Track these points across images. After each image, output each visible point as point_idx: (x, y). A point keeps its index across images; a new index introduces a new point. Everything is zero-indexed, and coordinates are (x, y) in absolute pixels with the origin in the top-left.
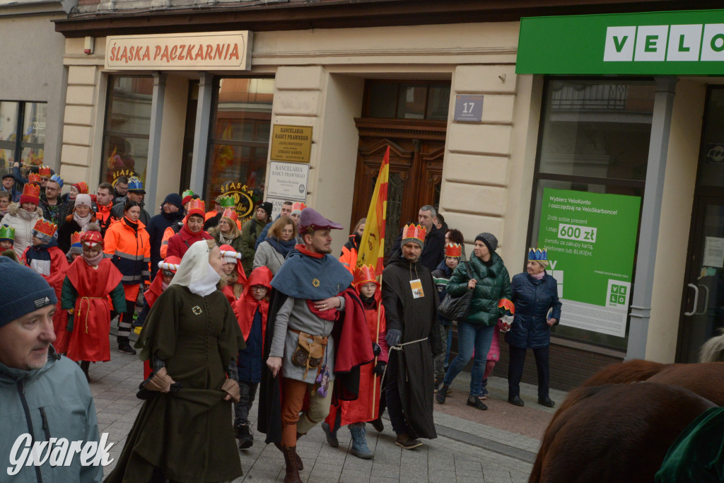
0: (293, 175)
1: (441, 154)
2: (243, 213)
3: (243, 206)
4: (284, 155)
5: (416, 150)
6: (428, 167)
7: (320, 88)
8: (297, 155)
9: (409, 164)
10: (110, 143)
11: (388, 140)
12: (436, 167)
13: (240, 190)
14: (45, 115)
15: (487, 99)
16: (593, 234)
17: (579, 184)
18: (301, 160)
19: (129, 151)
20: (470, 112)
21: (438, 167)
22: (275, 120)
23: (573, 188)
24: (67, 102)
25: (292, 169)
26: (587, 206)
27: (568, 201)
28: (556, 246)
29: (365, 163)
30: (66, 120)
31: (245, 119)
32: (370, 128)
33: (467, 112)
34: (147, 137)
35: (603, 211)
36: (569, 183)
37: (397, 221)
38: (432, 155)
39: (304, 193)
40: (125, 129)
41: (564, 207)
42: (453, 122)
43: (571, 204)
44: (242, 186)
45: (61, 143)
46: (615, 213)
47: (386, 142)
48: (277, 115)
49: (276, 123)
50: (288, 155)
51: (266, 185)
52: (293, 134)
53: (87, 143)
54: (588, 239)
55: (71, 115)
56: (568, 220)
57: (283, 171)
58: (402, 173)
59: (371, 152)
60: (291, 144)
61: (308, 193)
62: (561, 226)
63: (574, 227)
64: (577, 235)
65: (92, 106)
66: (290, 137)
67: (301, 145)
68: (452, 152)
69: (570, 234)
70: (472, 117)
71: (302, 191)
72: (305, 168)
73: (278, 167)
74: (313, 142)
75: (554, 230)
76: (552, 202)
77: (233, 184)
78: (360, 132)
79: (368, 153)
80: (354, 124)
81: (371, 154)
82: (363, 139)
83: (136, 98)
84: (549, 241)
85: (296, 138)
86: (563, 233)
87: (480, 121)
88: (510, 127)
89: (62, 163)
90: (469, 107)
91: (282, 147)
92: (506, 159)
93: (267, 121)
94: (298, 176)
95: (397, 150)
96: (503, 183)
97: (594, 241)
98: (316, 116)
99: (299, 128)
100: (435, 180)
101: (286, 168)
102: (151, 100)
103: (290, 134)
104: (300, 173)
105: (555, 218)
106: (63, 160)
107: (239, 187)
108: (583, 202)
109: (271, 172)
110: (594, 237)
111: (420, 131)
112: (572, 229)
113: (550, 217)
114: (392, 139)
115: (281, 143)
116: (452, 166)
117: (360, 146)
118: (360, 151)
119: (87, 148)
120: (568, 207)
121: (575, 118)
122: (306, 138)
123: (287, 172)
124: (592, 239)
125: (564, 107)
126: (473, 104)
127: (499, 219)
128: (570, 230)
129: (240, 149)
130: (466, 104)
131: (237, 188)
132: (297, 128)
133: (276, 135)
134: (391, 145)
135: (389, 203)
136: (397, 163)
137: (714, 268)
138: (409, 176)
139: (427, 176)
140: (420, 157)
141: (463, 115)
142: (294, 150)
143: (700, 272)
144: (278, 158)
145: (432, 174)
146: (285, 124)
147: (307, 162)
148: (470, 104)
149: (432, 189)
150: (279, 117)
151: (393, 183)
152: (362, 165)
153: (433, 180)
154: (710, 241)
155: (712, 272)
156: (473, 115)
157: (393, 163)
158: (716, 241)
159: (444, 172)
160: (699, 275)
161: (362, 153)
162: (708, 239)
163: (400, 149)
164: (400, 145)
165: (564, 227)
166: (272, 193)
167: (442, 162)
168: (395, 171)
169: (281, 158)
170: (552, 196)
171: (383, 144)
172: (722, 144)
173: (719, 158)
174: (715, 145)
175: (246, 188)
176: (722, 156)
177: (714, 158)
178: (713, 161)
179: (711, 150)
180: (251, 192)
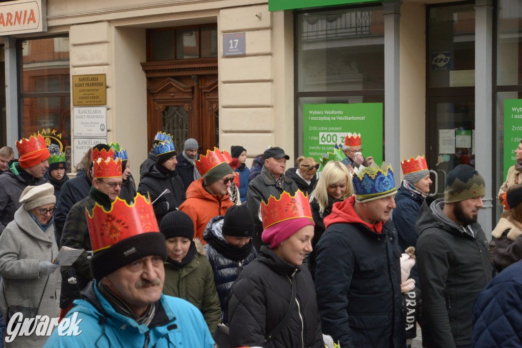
0: (94, 117)
1: (216, 86)
4: (84, 101)
5: (195, 84)
6: (207, 97)
7: (108, 40)
8: (97, 100)
9: (191, 97)
11: (170, 79)
12: (212, 97)
13: (51, 134)
15: (248, 35)
17: (334, 97)
18: (101, 103)
20: (236, 47)
21: (215, 97)
22: (73, 72)
23: (328, 102)
25: (92, 111)
26: (340, 115)
27: (324, 113)
28: (318, 151)
29: (154, 100)
31: (49, 75)
32: (155, 70)
33: (233, 48)
35: (353, 118)
36: (324, 98)
38: (209, 88)
39: (105, 131)
41: (321, 118)
42: (223, 58)
43: (327, 115)
44: (52, 131)
46: (363, 118)
47: (170, 81)
48: (74, 67)
49: (74, 74)
50: (87, 100)
51: (72, 128)
52: (89, 82)
56: (326, 129)
57: (84, 114)
58: (186, 105)
59: (159, 90)
60: (89, 90)
61: (108, 131)
62: (321, 134)
63: (332, 134)
64: (335, 140)
66: (88, 84)
67: (97, 90)
68: (225, 82)
69: (329, 140)
70: (238, 52)
71: (102, 130)
72: (103, 109)
73: (81, 111)
74: (107, 87)
75: (315, 138)
76: (311, 116)
77: (44, 130)
78: (146, 74)
79: (156, 92)
80: (141, 68)
82: (149, 80)
84: (312, 148)
85: (93, 85)
86: (323, 140)
87: (245, 54)
88: (270, 56)
90: (234, 43)
91: (81, 94)
92: (270, 83)
93: (66, 75)
94: (97, 117)
95: (178, 85)
96: (269, 104)
98: (107, 65)
99: (94, 76)
100: (214, 108)
101: (87, 112)
103: (87, 82)
104: (99, 114)
105: (315, 128)
107: (49, 132)
108: (337, 113)
109: (75, 117)
111: (195, 68)
112: (330, 136)
113: (311, 128)
114: (173, 77)
115: (81, 91)
116: (226, 94)
117: (148, 86)
118: (148, 91)
120: (325, 118)
121: (323, 46)
122: (101, 84)
123: (88, 114)
125: (311, 38)
126: (237, 41)
127: (269, 134)
128: (329, 137)
129: (46, 99)
130: (231, 41)
131: (47, 134)
132: (92, 77)
133: (76, 86)
134: (174, 83)
135: (178, 132)
136: (181, 97)
137: (448, 154)
138: (192, 108)
139: (207, 106)
140: (200, 90)
141: (230, 51)
142: (92, 96)
143: (437, 159)
144: (80, 104)
145: (211, 103)
146: (82, 74)
147: (104, 105)
148: (235, 40)
149: (212, 116)
150: (76, 69)
151: (179, 114)
152: (152, 102)
153: (212, 108)
154: (443, 133)
155: (447, 159)
156: (238, 50)
157: (178, 97)
158: (447, 132)
159: (219, 100)
160: (438, 162)
161: (150, 92)
162: (441, 131)
163: (183, 85)
164: (182, 82)
165: (324, 135)
166: (78, 134)
167: (218, 92)
168: (180, 104)
169: (82, 103)
170: (311, 110)
171: (167, 82)
172: (444, 52)
173: (442, 64)
174: (438, 54)
175: (55, 133)
176: (444, 62)
177: (439, 64)
178: (437, 67)
179: (435, 58)
180: (60, 136)
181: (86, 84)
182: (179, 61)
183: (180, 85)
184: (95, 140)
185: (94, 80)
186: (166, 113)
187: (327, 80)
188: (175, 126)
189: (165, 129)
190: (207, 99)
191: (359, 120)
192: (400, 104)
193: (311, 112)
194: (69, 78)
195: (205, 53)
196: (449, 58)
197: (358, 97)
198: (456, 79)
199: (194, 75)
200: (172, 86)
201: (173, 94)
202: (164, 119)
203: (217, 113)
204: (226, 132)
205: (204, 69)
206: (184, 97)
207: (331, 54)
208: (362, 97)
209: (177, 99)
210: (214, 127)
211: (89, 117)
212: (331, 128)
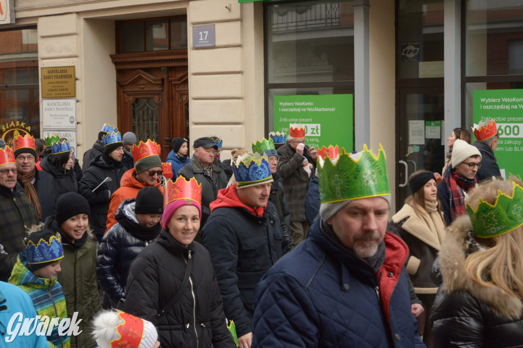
0: (63, 109)
1: (186, 78)
4: (53, 93)
5: (165, 76)
6: (177, 89)
7: (77, 32)
8: (66, 92)
9: (161, 89)
11: (140, 71)
12: (184, 89)
13: (19, 127)
15: (218, 27)
16: (317, 129)
17: (304, 89)
18: (69, 96)
20: (205, 39)
21: (185, 89)
22: (42, 64)
23: (298, 93)
25: (61, 104)
26: (310, 107)
27: (294, 104)
29: (124, 92)
31: (16, 68)
32: (124, 62)
33: (203, 40)
35: (324, 109)
36: (295, 90)
37: (157, 138)
38: (179, 80)
39: (75, 123)
41: (292, 110)
42: (193, 49)
43: (298, 107)
44: (20, 124)
46: (333, 109)
47: (139, 73)
48: (43, 59)
49: (43, 66)
50: (56, 92)
51: (41, 120)
52: (58, 74)
54: (315, 133)
56: (296, 120)
57: (54, 107)
58: (156, 97)
59: (128, 82)
60: (58, 83)
61: (78, 123)
66: (57, 77)
67: (66, 82)
68: (195, 74)
70: (207, 43)
71: (72, 122)
72: (72, 102)
73: (50, 104)
74: (76, 79)
75: (285, 129)
76: (281, 107)
77: (12, 122)
78: (116, 66)
79: (125, 84)
80: (110, 59)
82: (119, 72)
85: (62, 77)
87: (215, 46)
88: (240, 48)
90: (204, 35)
91: (50, 87)
92: (240, 75)
93: (34, 67)
94: (67, 109)
95: (148, 77)
96: (240, 96)
97: (319, 135)
98: (76, 57)
99: (63, 69)
100: (184, 99)
101: (57, 104)
103: (56, 74)
104: (68, 107)
105: (286, 120)
107: (18, 125)
108: (307, 104)
109: (44, 109)
110: (319, 131)
111: (167, 60)
113: (281, 120)
114: (143, 69)
116: (196, 86)
117: (117, 78)
118: (118, 83)
120: (295, 110)
121: (293, 38)
122: (71, 76)
123: (57, 107)
124: (318, 133)
126: (207, 32)
127: (240, 126)
130: (201, 33)
131: (15, 126)
132: (61, 69)
133: (44, 77)
134: (144, 75)
135: (148, 124)
136: (151, 89)
137: (418, 145)
138: (162, 99)
139: (177, 97)
140: (170, 82)
141: (200, 42)
142: (61, 88)
143: (407, 150)
144: (49, 96)
145: (181, 95)
146: (50, 66)
147: (74, 97)
148: (205, 32)
149: (182, 108)
150: (45, 61)
151: (149, 106)
152: (122, 94)
153: (182, 100)
154: (412, 124)
155: (417, 149)
156: (208, 42)
157: (148, 89)
158: (417, 123)
159: (189, 92)
160: (407, 153)
161: (120, 84)
162: (411, 122)
163: (152, 77)
164: (151, 74)
166: (47, 126)
167: (188, 84)
168: (150, 96)
169: (51, 96)
170: (281, 102)
171: (137, 74)
172: (414, 43)
173: (411, 55)
174: (407, 45)
175: (24, 125)
176: (414, 53)
177: (407, 55)
178: (407, 58)
179: (404, 50)
180: (29, 128)
181: (55, 76)
182: (150, 53)
183: (150, 77)
184: (65, 132)
185: (63, 72)
186: (136, 105)
187: (297, 72)
188: (145, 118)
189: (134, 121)
190: (178, 91)
191: (328, 111)
192: (370, 95)
194: (38, 70)
195: (174, 45)
196: (418, 49)
197: (327, 88)
198: (426, 70)
199: (164, 67)
200: (142, 78)
201: (142, 86)
202: (134, 111)
203: (187, 105)
204: (196, 124)
205: (174, 61)
206: (154, 89)
207: (301, 46)
208: (332, 88)
209: (147, 91)
210: (184, 119)
211: (58, 109)
212: (301, 120)
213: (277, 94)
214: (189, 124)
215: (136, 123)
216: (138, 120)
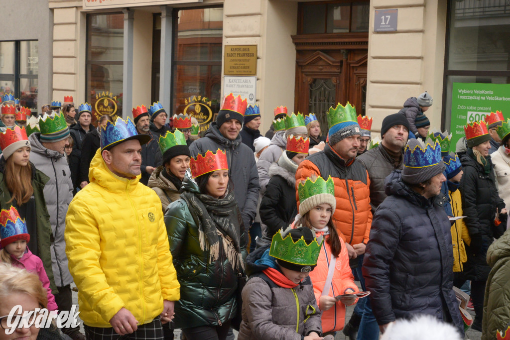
0: (243, 86)
1: (365, 61)
2: (204, 120)
3: (204, 115)
4: (235, 70)
5: (344, 59)
6: (355, 72)
7: (261, 12)
8: (248, 70)
9: (339, 71)
10: (92, 71)
11: (320, 52)
12: (360, 72)
13: (200, 101)
14: (37, 52)
15: (400, 11)
18: (250, 73)
19: (108, 77)
20: (387, 23)
21: (363, 72)
22: (226, 42)
23: (478, 81)
24: (54, 38)
25: (242, 81)
26: (490, 95)
27: (473, 92)
29: (302, 72)
30: (55, 54)
31: (201, 44)
32: (307, 43)
33: (384, 24)
34: (121, 63)
35: (504, 99)
36: (474, 77)
38: (358, 62)
39: (254, 100)
40: (103, 58)
41: (471, 98)
42: (374, 33)
43: (477, 95)
44: (202, 98)
45: (52, 73)
47: (319, 54)
48: (227, 37)
49: (227, 44)
50: (238, 70)
51: (222, 96)
52: (241, 53)
53: (73, 71)
55: (58, 49)
56: (475, 108)
57: (235, 83)
58: (334, 78)
59: (309, 62)
60: (240, 60)
61: (257, 101)
62: (469, 113)
63: (481, 114)
65: (75, 40)
66: (239, 55)
67: (248, 60)
68: (374, 58)
70: (389, 28)
71: (251, 99)
72: (252, 79)
73: (231, 81)
74: (258, 58)
75: (463, 117)
76: (461, 94)
77: (195, 97)
78: (296, 47)
79: (305, 64)
80: (291, 40)
81: (307, 64)
82: (299, 52)
83: (111, 33)
84: (460, 127)
85: (244, 55)
86: (471, 119)
87: (396, 30)
88: (421, 34)
89: (54, 90)
90: (386, 19)
91: (232, 64)
92: (420, 61)
94: (247, 86)
95: (328, 59)
96: (418, 81)
98: (259, 36)
100: (362, 82)
101: (237, 81)
102: (123, 33)
103: (238, 52)
104: (249, 84)
105: (464, 107)
106: (54, 87)
107: (199, 99)
108: (487, 92)
109: (225, 85)
111: (344, 43)
112: (479, 115)
113: (459, 107)
114: (323, 51)
115: (232, 61)
116: (375, 70)
117: (297, 58)
118: (297, 63)
119: (74, 75)
120: (474, 98)
122: (252, 55)
123: (238, 84)
126: (389, 17)
128: (477, 117)
129: (198, 68)
130: (383, 17)
132: (244, 47)
133: (227, 56)
134: (323, 56)
135: (324, 104)
136: (329, 71)
138: (340, 81)
139: (355, 79)
140: (348, 64)
141: (381, 26)
142: (243, 66)
144: (231, 73)
145: (359, 78)
146: (234, 44)
147: (254, 75)
148: (387, 16)
149: (359, 90)
150: (228, 39)
151: (327, 88)
152: (300, 74)
153: (360, 83)
156: (390, 26)
159: (368, 75)
161: (300, 64)
163: (331, 58)
164: (330, 56)
165: (472, 114)
167: (367, 67)
168: (328, 77)
169: (233, 73)
170: (460, 89)
171: (316, 55)
175: (206, 100)
180: (210, 103)
182: (329, 35)
185: (245, 50)
186: (313, 85)
187: (478, 58)
188: (322, 98)
189: (311, 101)
190: (355, 74)
191: (508, 101)
193: (460, 91)
194: (222, 47)
195: (355, 27)
199: (343, 49)
200: (320, 59)
201: (321, 67)
202: (311, 91)
203: (364, 87)
204: (373, 107)
205: (354, 44)
206: (332, 71)
209: (325, 72)
210: (360, 101)
211: (238, 86)
212: (479, 108)
213: (456, 81)
214: (365, 107)
215: (313, 102)
216: (315, 101)
